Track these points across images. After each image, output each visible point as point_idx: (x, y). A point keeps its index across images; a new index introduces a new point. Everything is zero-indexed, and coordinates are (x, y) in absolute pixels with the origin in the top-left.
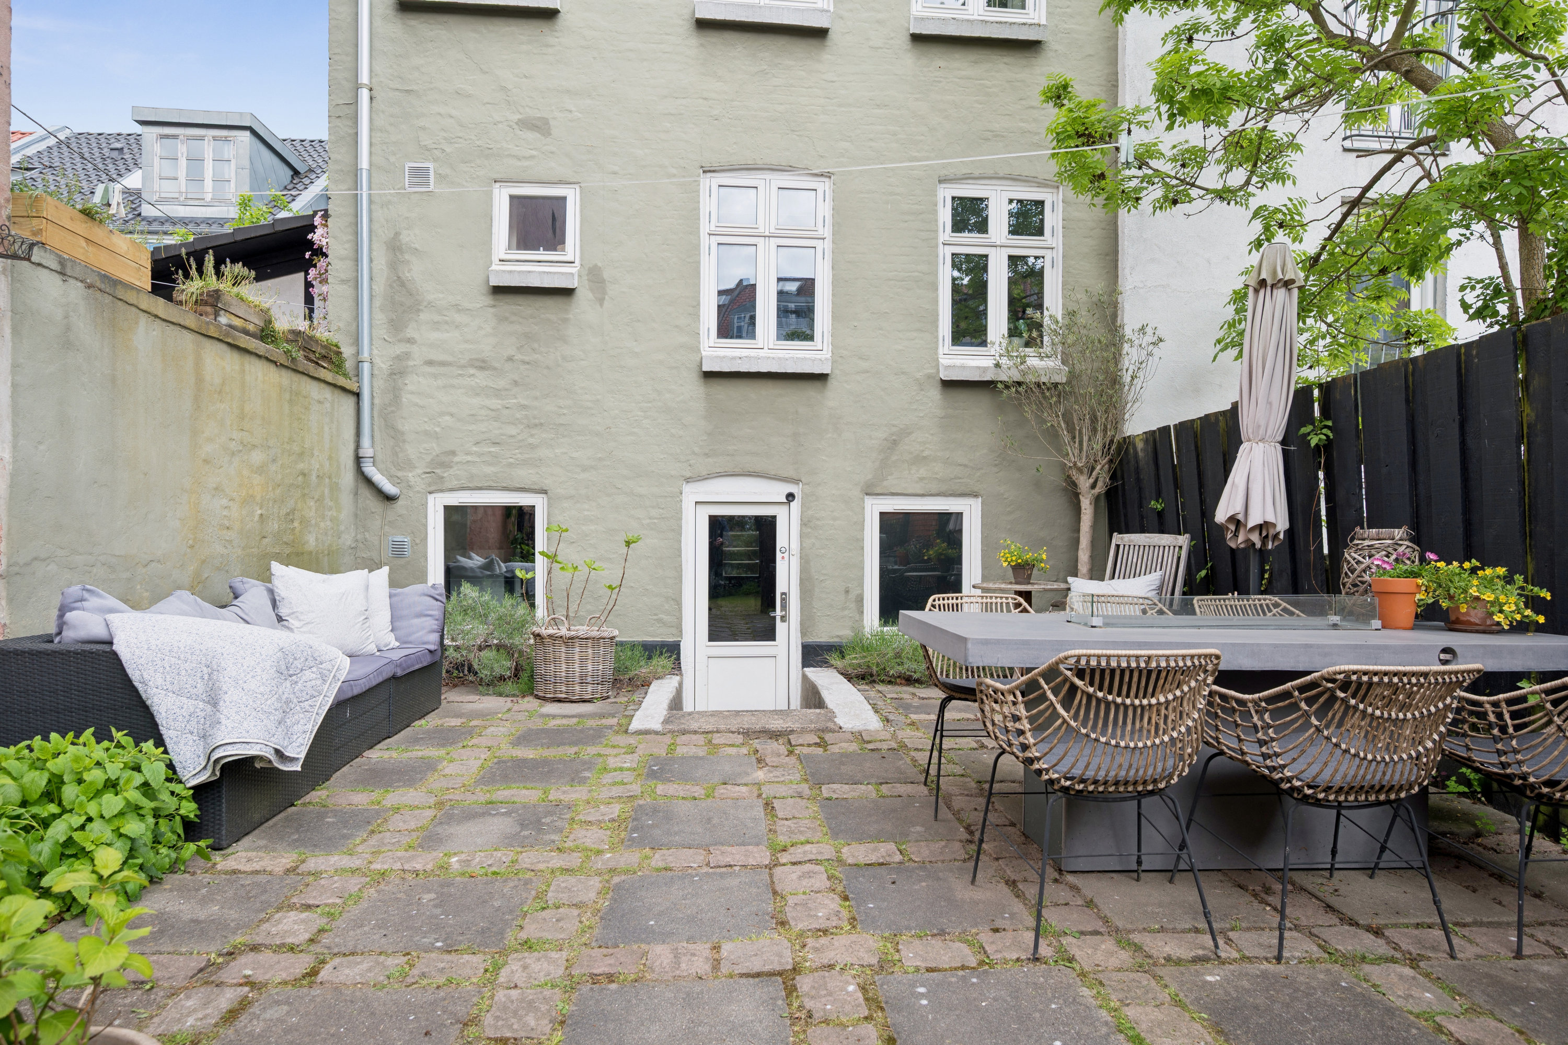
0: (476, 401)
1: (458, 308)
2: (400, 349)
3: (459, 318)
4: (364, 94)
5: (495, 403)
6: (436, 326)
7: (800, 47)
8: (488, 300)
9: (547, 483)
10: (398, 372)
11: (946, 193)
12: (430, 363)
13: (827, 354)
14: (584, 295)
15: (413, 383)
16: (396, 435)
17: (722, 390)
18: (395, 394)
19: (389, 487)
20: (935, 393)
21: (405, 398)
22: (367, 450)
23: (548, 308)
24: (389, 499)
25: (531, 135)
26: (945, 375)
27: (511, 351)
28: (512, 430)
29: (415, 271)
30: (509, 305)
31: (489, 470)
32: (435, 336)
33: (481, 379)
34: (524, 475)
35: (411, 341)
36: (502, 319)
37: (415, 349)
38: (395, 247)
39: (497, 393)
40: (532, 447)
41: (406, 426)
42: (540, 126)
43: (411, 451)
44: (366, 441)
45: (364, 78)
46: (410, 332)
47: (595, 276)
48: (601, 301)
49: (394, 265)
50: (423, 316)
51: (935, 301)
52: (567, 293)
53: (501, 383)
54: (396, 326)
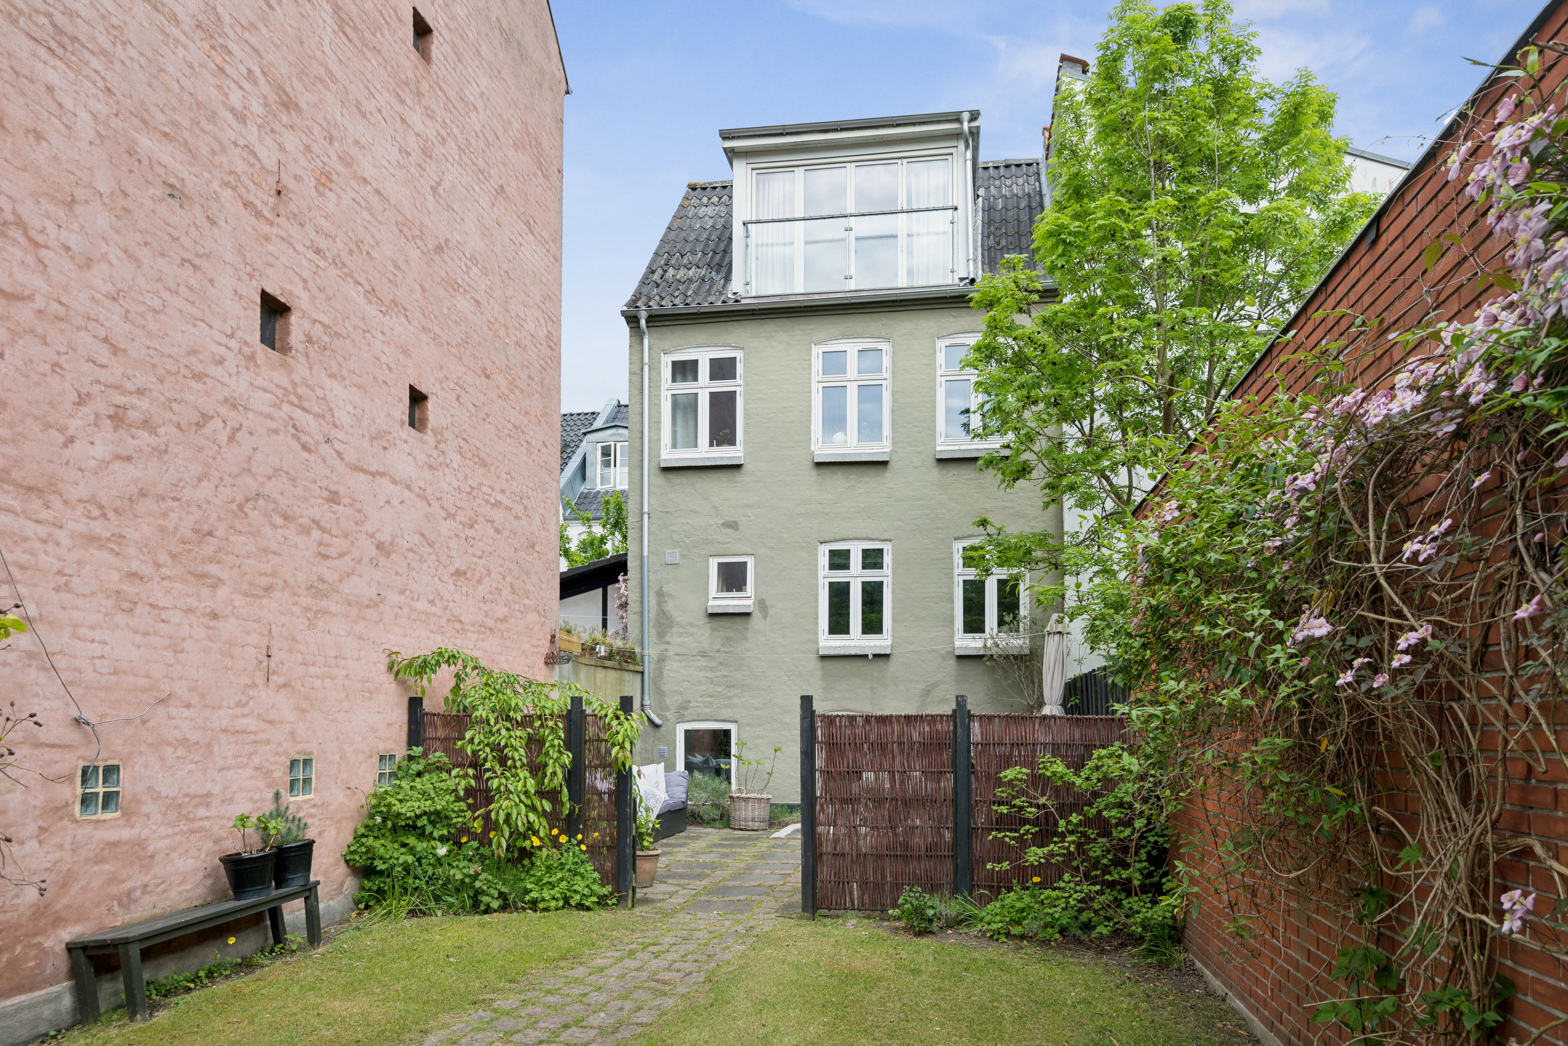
0: (701, 674)
1: (692, 625)
2: (664, 647)
3: (692, 630)
4: (646, 517)
5: (710, 675)
6: (680, 634)
7: (872, 471)
8: (707, 620)
9: (737, 717)
10: (662, 659)
11: (959, 546)
12: (677, 655)
13: (889, 642)
14: (757, 616)
15: (670, 666)
16: (660, 693)
17: (830, 665)
18: (660, 671)
19: (658, 721)
20: (952, 662)
21: (666, 673)
22: (647, 702)
23: (738, 623)
24: (657, 726)
25: (729, 531)
26: (958, 653)
27: (719, 647)
28: (719, 689)
29: (670, 606)
30: (718, 622)
31: (707, 710)
32: (680, 640)
33: (704, 662)
34: (726, 713)
35: (668, 643)
36: (714, 630)
37: (670, 647)
38: (660, 594)
39: (712, 669)
40: (730, 698)
41: (667, 687)
42: (732, 525)
43: (668, 701)
44: (646, 697)
45: (646, 509)
46: (668, 638)
47: (762, 604)
48: (765, 618)
49: (660, 604)
50: (674, 630)
51: (952, 609)
52: (747, 615)
53: (714, 664)
54: (661, 635)
